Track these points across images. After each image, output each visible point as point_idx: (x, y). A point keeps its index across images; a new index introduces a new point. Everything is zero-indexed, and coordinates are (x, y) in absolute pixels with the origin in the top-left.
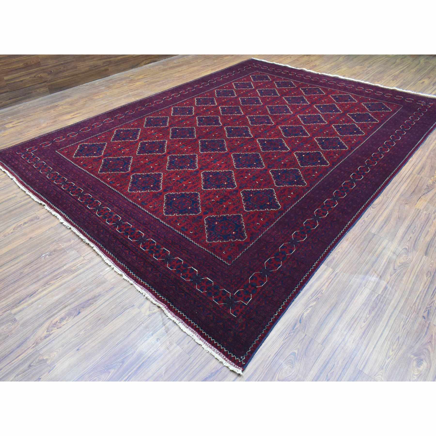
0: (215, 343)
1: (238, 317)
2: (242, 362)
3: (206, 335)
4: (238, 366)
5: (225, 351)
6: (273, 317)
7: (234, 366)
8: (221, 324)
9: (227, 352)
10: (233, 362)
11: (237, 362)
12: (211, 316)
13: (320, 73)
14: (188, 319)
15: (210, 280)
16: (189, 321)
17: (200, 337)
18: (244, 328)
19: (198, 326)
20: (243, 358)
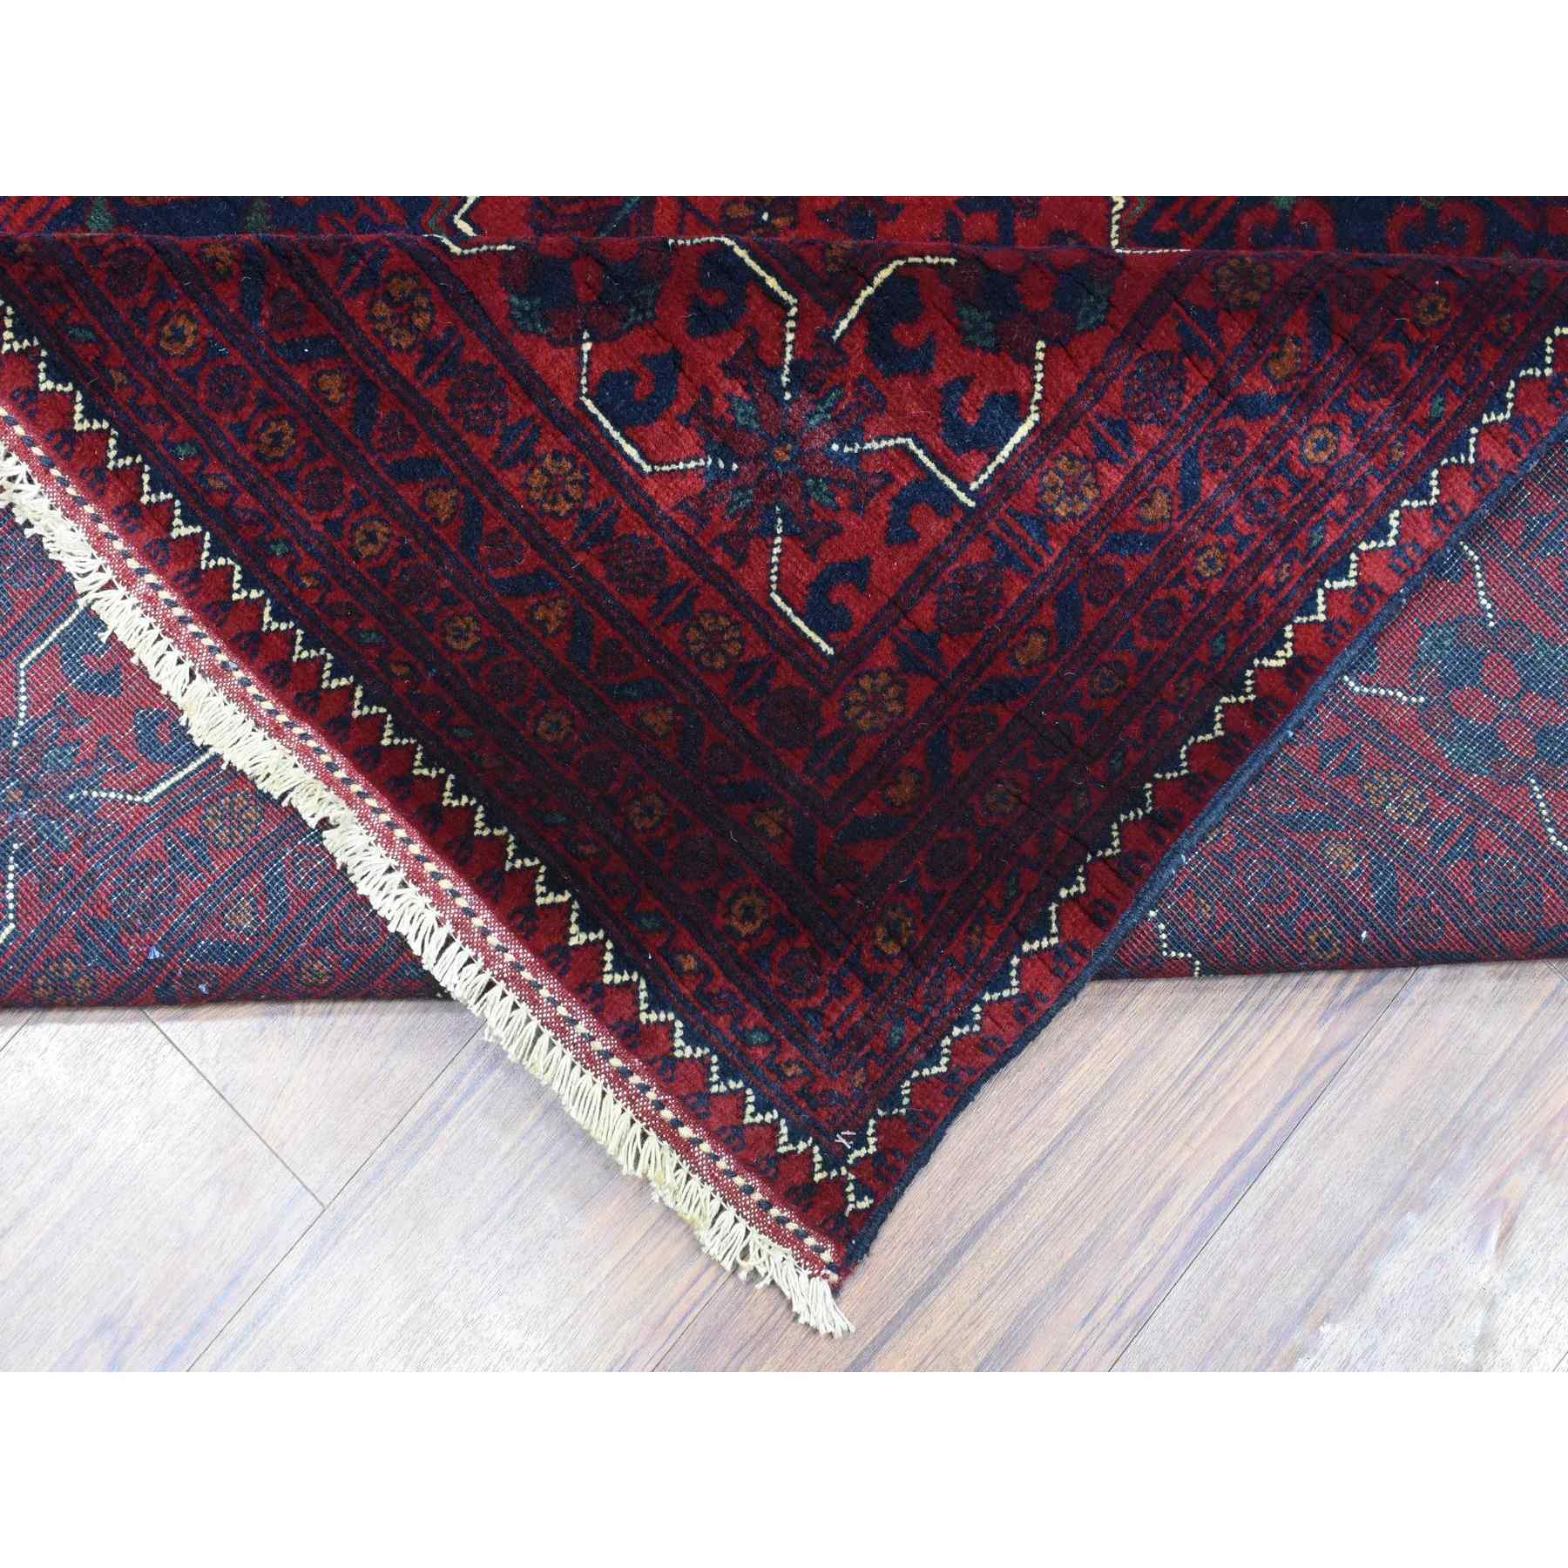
0: (577, 938)
1: (852, 658)
2: (841, 1182)
3: (480, 829)
4: (802, 1216)
5: (682, 1050)
6: (1239, 690)
7: (765, 1206)
8: (658, 719)
9: (704, 1063)
10: (745, 1165)
11: (797, 1179)
12: (553, 615)
14: (289, 637)
16: (301, 653)
17: (415, 849)
18: (904, 791)
19: (398, 732)
20: (860, 1142)
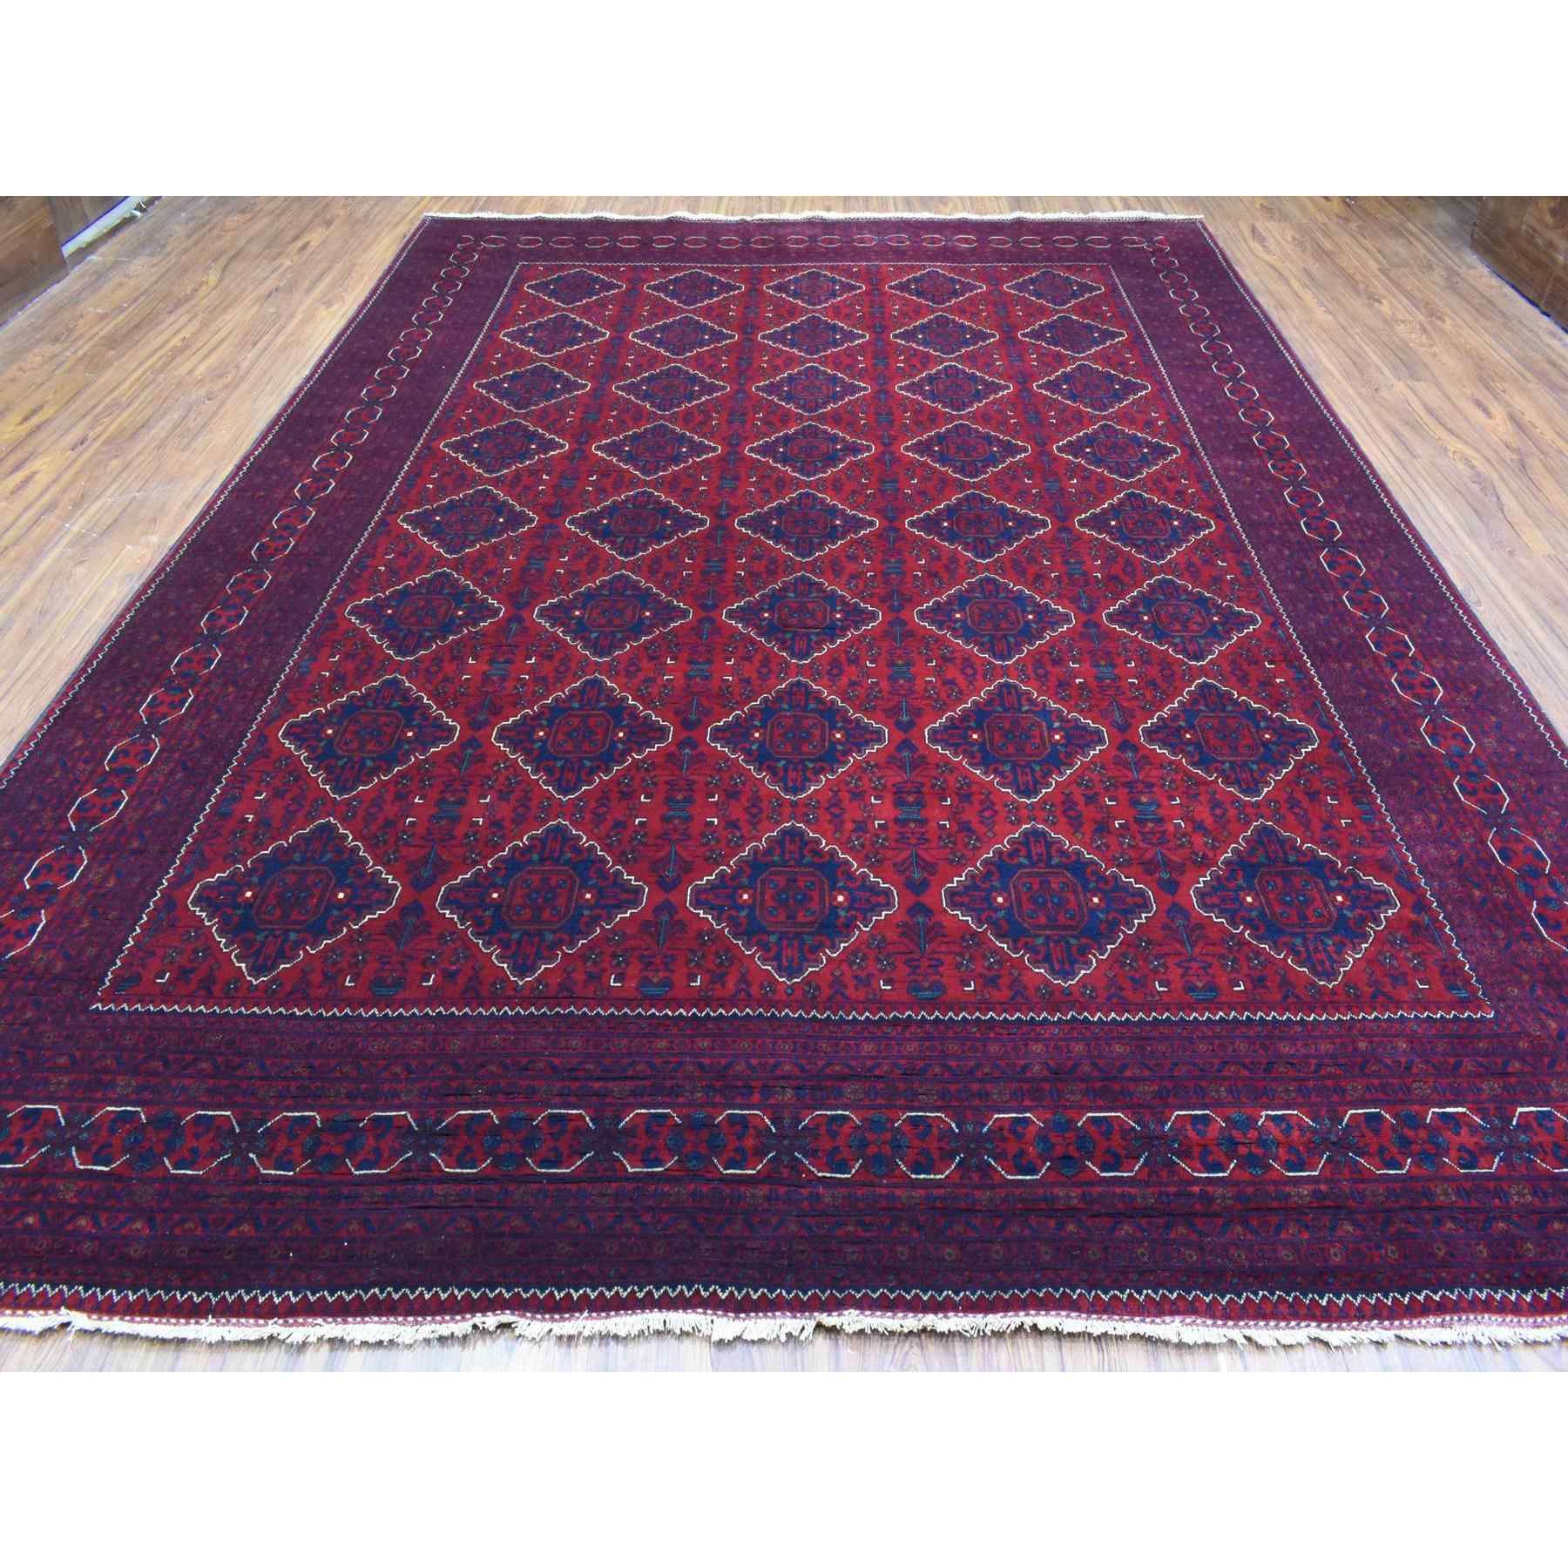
13: (748, 218)
15: (1533, 1109)
